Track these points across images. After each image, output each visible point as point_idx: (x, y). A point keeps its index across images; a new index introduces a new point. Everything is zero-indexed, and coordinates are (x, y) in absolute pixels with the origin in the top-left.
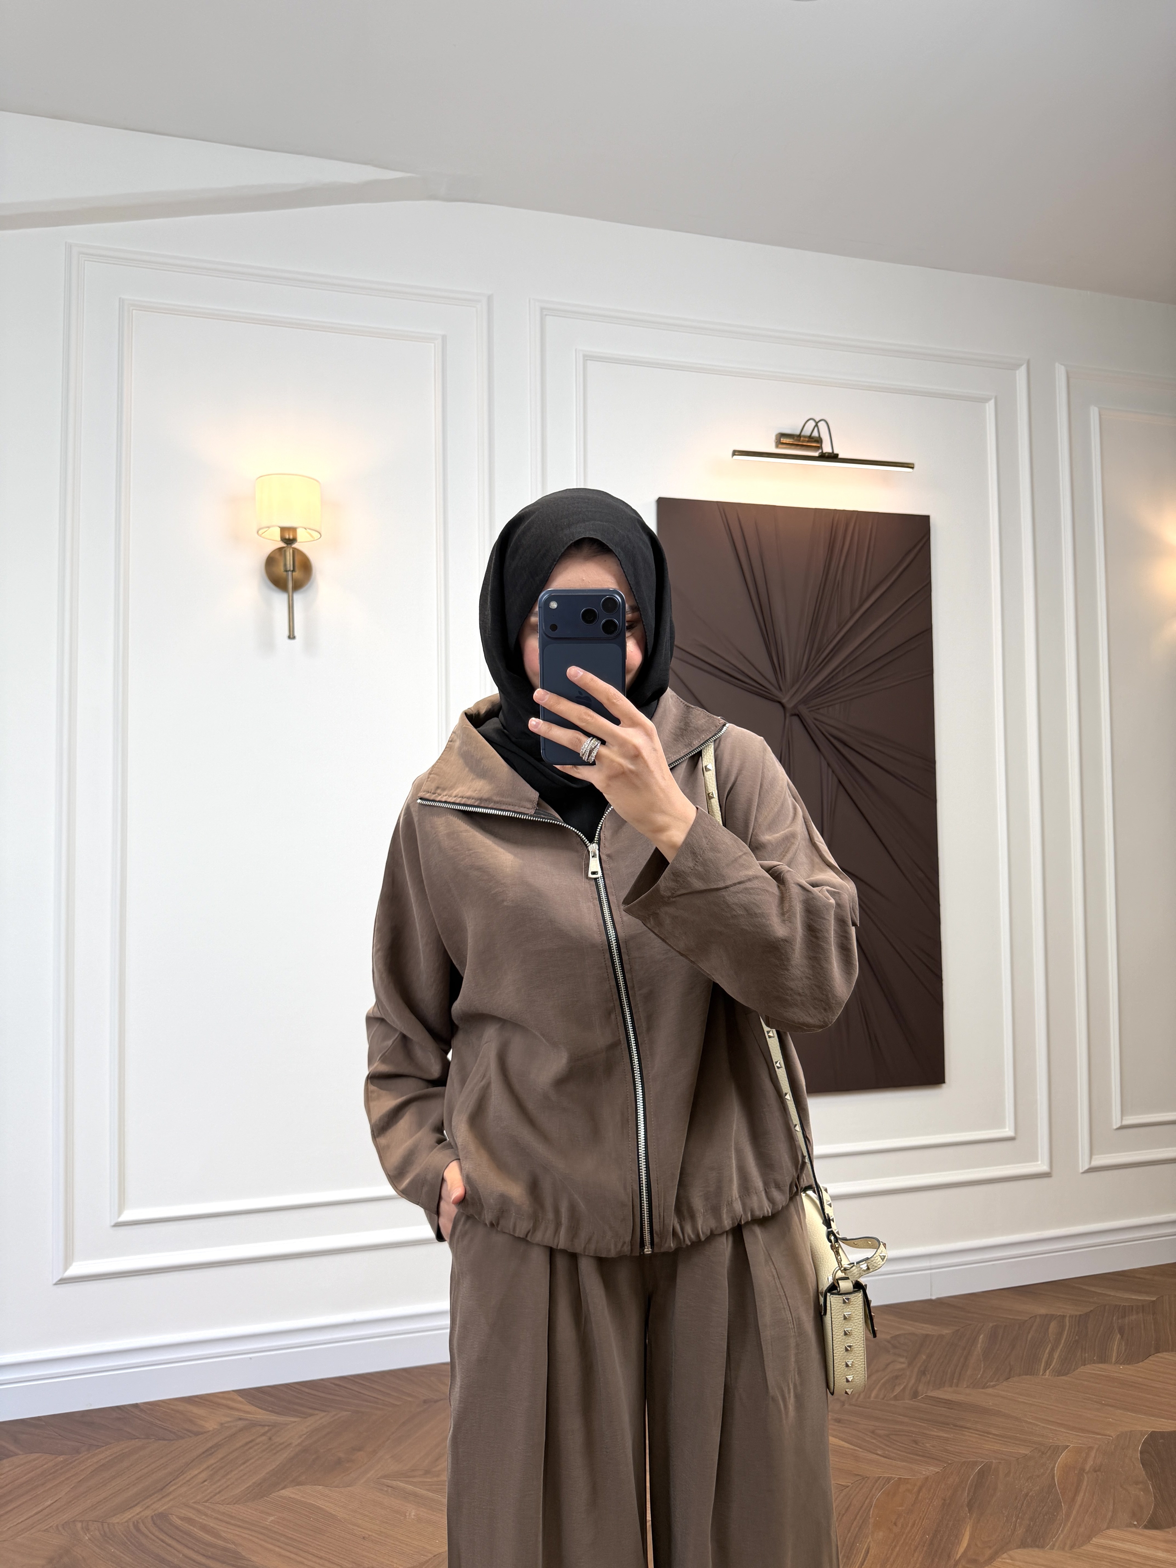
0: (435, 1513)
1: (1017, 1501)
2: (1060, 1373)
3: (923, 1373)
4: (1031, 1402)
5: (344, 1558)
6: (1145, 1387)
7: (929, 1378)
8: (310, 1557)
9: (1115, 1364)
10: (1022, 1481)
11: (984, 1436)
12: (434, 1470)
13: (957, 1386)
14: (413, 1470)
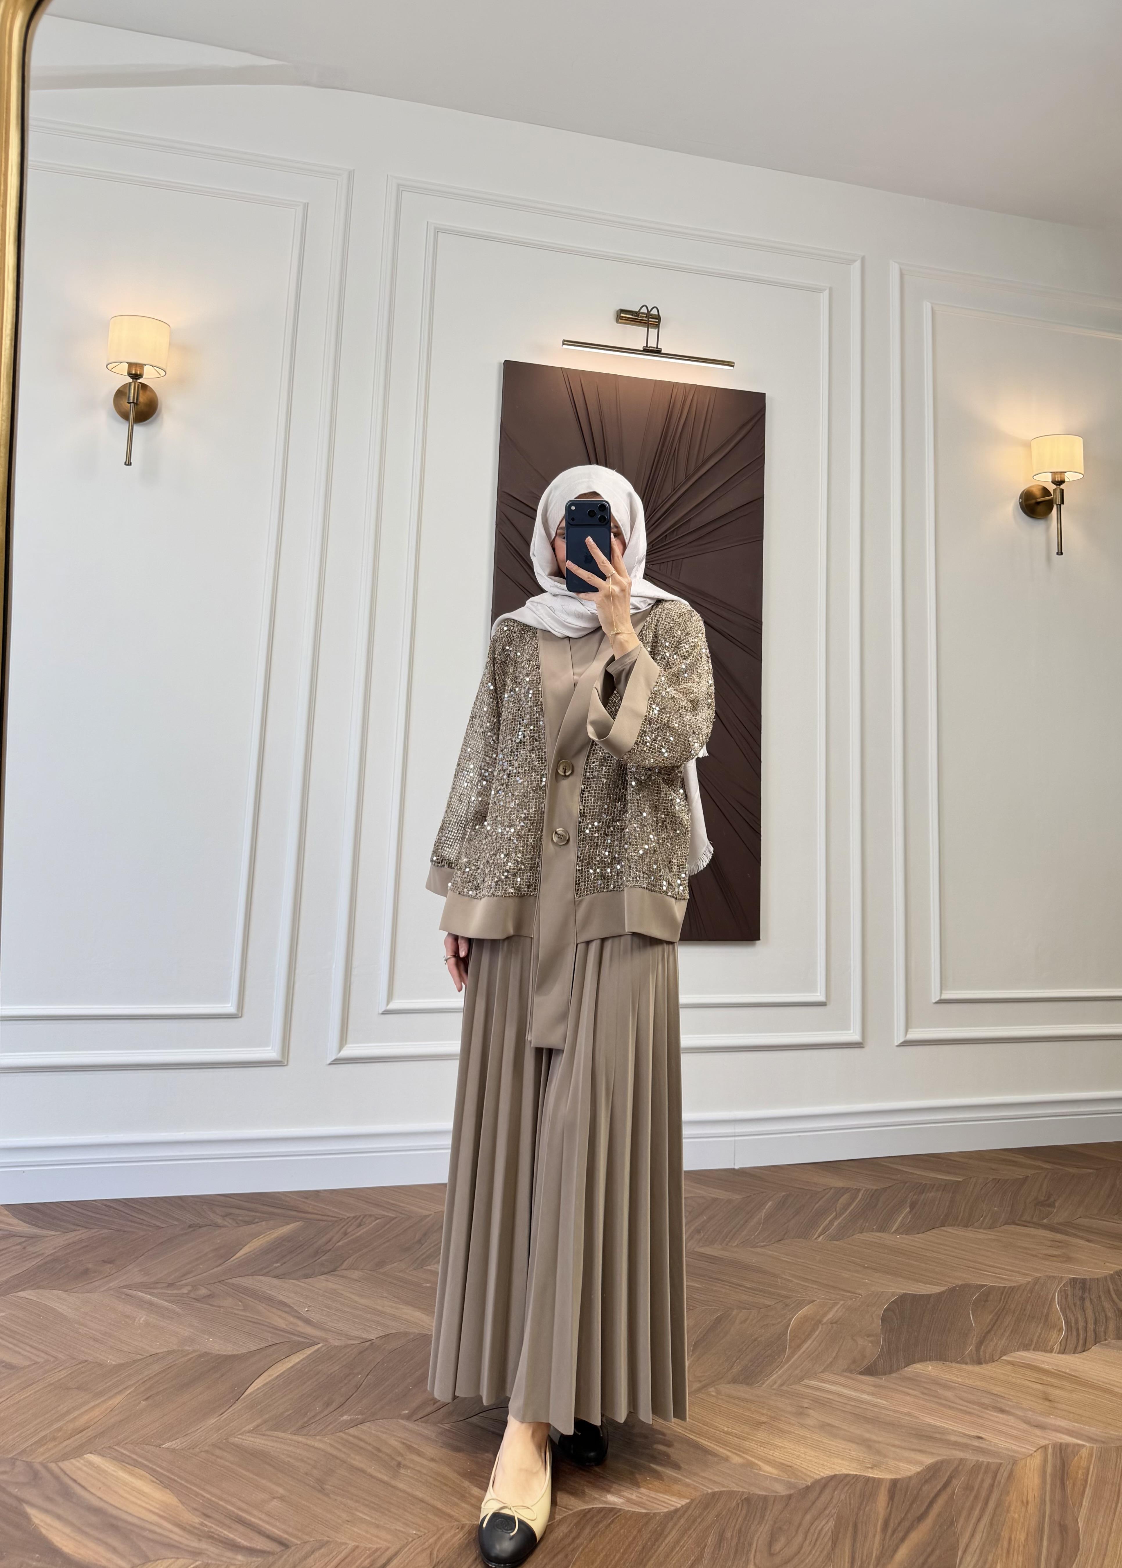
0: (165, 1320)
1: (743, 1345)
2: (834, 1238)
3: (698, 1232)
4: (793, 1261)
5: (61, 1352)
6: (915, 1255)
7: (702, 1236)
8: (28, 1348)
9: (892, 1233)
10: (755, 1328)
11: (734, 1287)
12: (177, 1284)
13: (727, 1245)
14: (157, 1283)
